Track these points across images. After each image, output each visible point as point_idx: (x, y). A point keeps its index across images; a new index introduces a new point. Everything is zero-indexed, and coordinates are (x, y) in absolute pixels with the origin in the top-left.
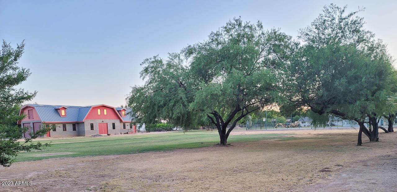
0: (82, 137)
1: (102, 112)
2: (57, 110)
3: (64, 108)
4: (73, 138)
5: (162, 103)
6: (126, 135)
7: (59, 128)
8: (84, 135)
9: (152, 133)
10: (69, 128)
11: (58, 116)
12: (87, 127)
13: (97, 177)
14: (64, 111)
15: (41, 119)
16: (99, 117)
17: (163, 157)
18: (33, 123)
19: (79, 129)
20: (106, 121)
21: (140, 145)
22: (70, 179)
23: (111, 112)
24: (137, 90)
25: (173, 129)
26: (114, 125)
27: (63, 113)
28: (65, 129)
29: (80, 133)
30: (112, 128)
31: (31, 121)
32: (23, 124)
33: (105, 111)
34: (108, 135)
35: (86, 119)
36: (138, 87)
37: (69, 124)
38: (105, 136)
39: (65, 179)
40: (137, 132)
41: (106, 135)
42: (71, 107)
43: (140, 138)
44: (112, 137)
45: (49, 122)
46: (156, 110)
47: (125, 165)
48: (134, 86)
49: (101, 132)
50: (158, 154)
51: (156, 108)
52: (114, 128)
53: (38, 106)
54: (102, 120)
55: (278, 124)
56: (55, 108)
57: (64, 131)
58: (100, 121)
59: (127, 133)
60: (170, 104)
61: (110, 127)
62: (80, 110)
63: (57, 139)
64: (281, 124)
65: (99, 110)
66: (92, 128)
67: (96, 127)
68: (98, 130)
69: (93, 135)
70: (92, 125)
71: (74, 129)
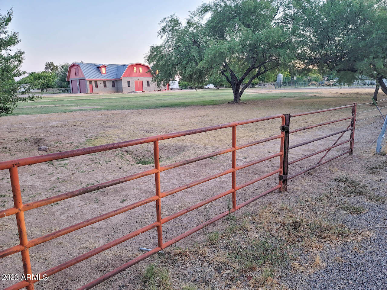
0: (119, 94)
1: (138, 70)
2: (98, 68)
3: (104, 66)
4: (112, 94)
6: (160, 92)
7: (100, 85)
8: (122, 92)
9: (183, 91)
10: (109, 84)
11: (99, 74)
12: (124, 84)
14: (104, 69)
15: (86, 77)
16: (134, 75)
18: (79, 80)
19: (117, 86)
20: (141, 79)
23: (147, 69)
26: (148, 82)
27: (103, 70)
28: (105, 86)
29: (118, 90)
30: (147, 85)
31: (77, 78)
32: (71, 80)
33: (141, 69)
34: (143, 92)
35: (124, 76)
37: (109, 81)
38: (140, 93)
40: (170, 89)
41: (141, 91)
42: (110, 65)
44: (147, 93)
45: (92, 79)
49: (137, 89)
52: (148, 86)
53: (82, 64)
54: (137, 78)
55: (311, 83)
56: (97, 66)
58: (136, 79)
59: (161, 90)
60: (183, 63)
61: (145, 84)
62: (119, 68)
63: (98, 94)
64: (315, 83)
65: (135, 69)
66: (129, 85)
67: (133, 84)
68: (134, 87)
69: (130, 91)
70: (129, 82)
71: (113, 86)
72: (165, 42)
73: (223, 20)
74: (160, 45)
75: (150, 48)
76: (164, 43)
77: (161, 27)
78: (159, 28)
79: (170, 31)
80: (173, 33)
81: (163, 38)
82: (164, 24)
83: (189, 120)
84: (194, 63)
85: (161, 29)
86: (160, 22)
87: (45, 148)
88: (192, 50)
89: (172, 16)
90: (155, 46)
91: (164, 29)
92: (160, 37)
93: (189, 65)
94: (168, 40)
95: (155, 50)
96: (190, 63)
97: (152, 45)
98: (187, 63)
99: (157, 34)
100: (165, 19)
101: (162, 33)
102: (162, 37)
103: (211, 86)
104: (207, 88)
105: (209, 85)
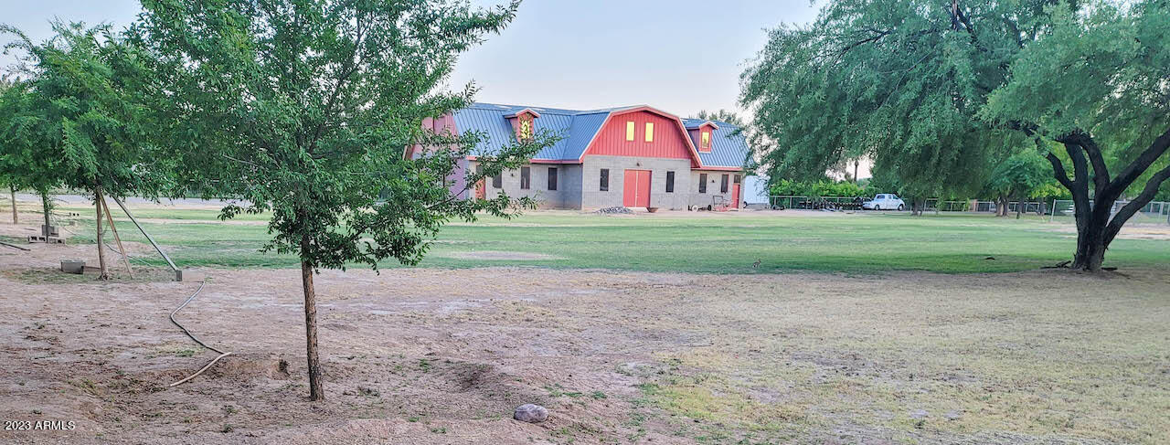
0: (571, 213)
1: (640, 131)
2: (509, 120)
3: (527, 113)
4: (547, 212)
5: (870, 93)
6: (706, 213)
7: (511, 179)
8: (578, 208)
10: (539, 179)
11: (508, 140)
12: (590, 180)
13: (636, 337)
14: (528, 123)
16: (626, 149)
17: (853, 292)
19: (564, 187)
20: (648, 163)
21: (758, 249)
22: (557, 333)
23: (671, 131)
24: (785, 43)
25: (867, 204)
26: (670, 176)
27: (525, 129)
28: (525, 184)
29: (568, 201)
30: (665, 188)
33: (650, 127)
34: (650, 210)
35: (590, 152)
36: (791, 28)
37: (539, 168)
38: (639, 213)
39: (543, 330)
41: (645, 209)
42: (548, 112)
43: (754, 226)
44: (663, 217)
46: (845, 119)
47: (721, 307)
48: (777, 28)
49: (629, 200)
50: (828, 282)
51: (846, 110)
52: (670, 188)
54: (636, 159)
56: (504, 113)
57: (522, 187)
58: (629, 162)
59: (709, 208)
61: (659, 183)
62: (575, 123)
65: (631, 126)
66: (604, 184)
67: (616, 182)
68: (622, 191)
69: (606, 207)
70: (605, 174)
71: (552, 185)
103: (888, 201)
104: (873, 207)
105: (883, 197)
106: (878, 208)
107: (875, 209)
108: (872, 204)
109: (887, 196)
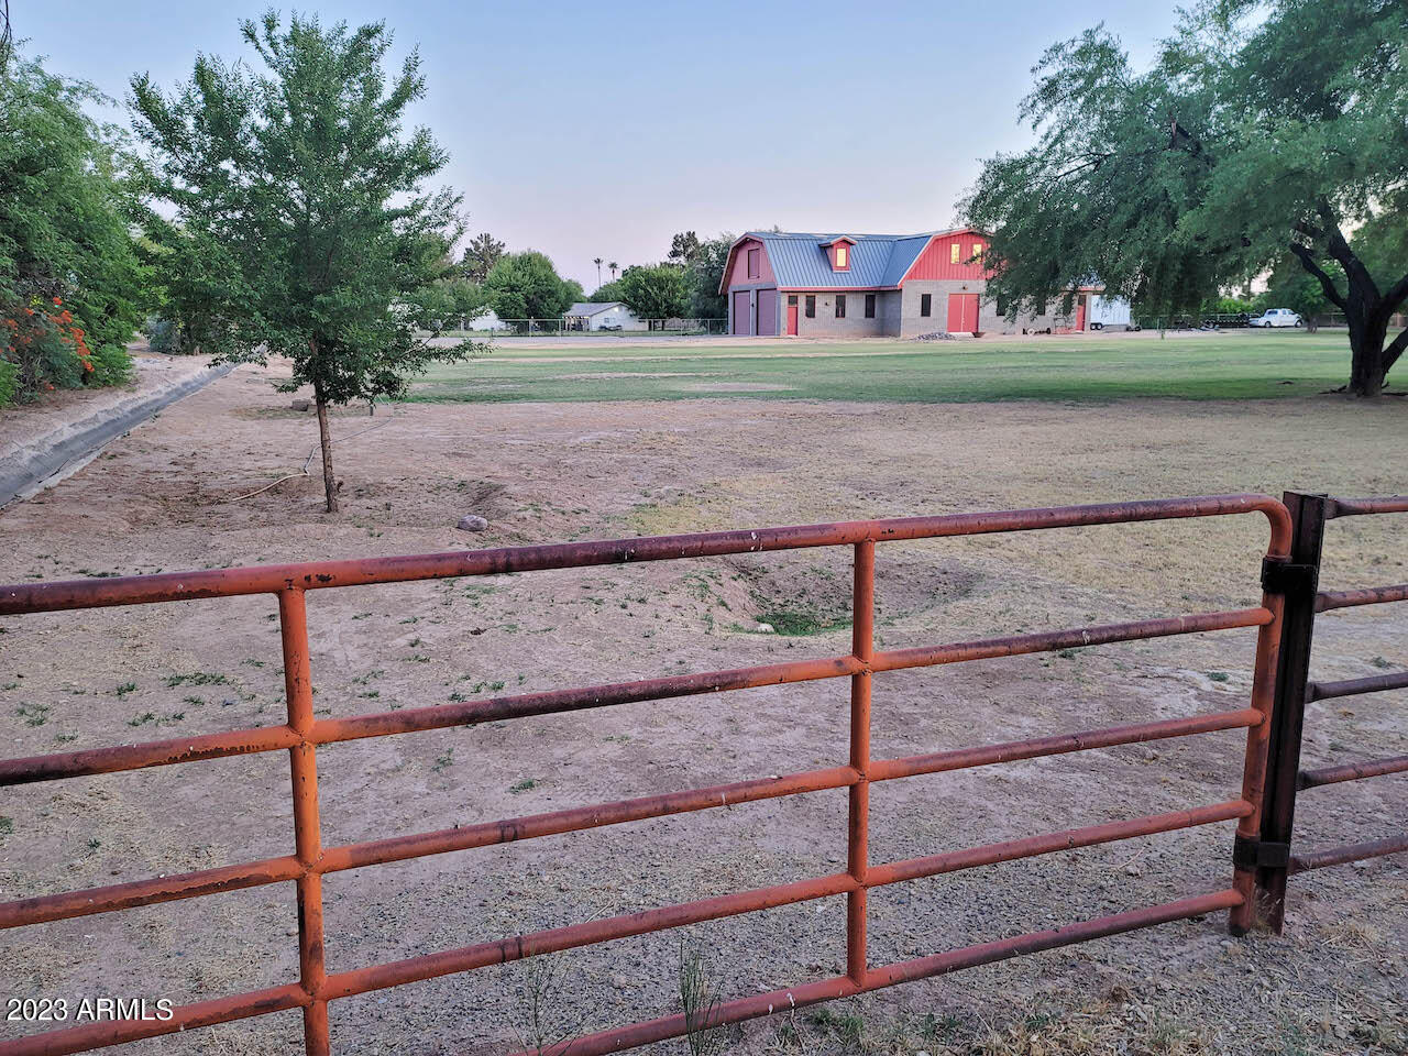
0: (886, 341)
1: (966, 253)
2: (825, 249)
3: (844, 241)
4: (862, 341)
6: (1045, 337)
7: (825, 307)
8: (895, 334)
10: (855, 307)
11: (825, 270)
12: (910, 306)
14: (844, 250)
15: (779, 280)
16: (950, 272)
18: (758, 291)
19: (883, 313)
20: (974, 287)
27: (841, 256)
28: (840, 312)
29: (886, 327)
30: (995, 313)
31: (753, 284)
32: (734, 293)
33: (975, 249)
34: (977, 335)
35: (910, 277)
37: (853, 296)
38: (964, 338)
40: (1087, 328)
41: (970, 334)
42: (869, 239)
44: (992, 340)
45: (798, 287)
49: (954, 325)
53: (775, 235)
54: (961, 283)
56: (819, 242)
57: (837, 316)
58: (954, 286)
59: (1048, 331)
61: (986, 308)
62: (896, 247)
63: (814, 342)
65: (955, 248)
66: (926, 311)
67: (940, 307)
68: (946, 316)
69: (925, 333)
70: (926, 300)
71: (870, 313)
72: (1050, 140)
73: (1322, 31)
74: (1023, 155)
75: (983, 169)
76: (1045, 147)
77: (1039, 81)
78: (1030, 85)
79: (1075, 95)
80: (1090, 101)
81: (1043, 129)
82: (1051, 71)
83: (1074, 462)
84: (1160, 221)
85: (1036, 90)
86: (1037, 64)
87: (478, 523)
88: (1161, 166)
89: (1089, 34)
90: (1004, 160)
91: (1050, 91)
92: (1028, 121)
93: (1136, 232)
94: (1062, 132)
95: (1006, 174)
96: (1142, 220)
97: (993, 157)
98: (1132, 224)
99: (1018, 112)
100: (1058, 49)
101: (1041, 105)
102: (1039, 120)
103: (1283, 317)
104: (1262, 324)
105: (1276, 313)
106: (1269, 325)
107: (1265, 327)
108: (1261, 321)
109: (1280, 311)
